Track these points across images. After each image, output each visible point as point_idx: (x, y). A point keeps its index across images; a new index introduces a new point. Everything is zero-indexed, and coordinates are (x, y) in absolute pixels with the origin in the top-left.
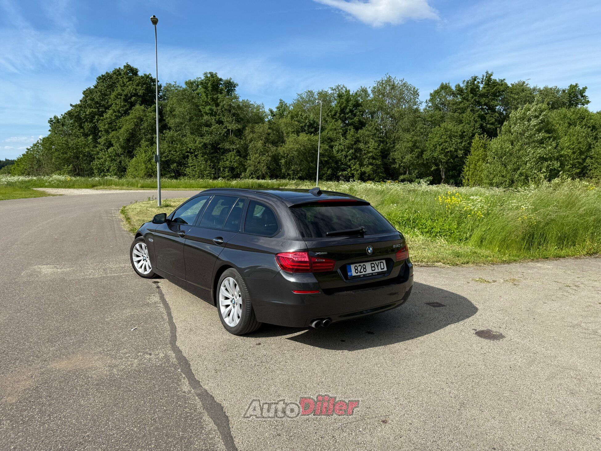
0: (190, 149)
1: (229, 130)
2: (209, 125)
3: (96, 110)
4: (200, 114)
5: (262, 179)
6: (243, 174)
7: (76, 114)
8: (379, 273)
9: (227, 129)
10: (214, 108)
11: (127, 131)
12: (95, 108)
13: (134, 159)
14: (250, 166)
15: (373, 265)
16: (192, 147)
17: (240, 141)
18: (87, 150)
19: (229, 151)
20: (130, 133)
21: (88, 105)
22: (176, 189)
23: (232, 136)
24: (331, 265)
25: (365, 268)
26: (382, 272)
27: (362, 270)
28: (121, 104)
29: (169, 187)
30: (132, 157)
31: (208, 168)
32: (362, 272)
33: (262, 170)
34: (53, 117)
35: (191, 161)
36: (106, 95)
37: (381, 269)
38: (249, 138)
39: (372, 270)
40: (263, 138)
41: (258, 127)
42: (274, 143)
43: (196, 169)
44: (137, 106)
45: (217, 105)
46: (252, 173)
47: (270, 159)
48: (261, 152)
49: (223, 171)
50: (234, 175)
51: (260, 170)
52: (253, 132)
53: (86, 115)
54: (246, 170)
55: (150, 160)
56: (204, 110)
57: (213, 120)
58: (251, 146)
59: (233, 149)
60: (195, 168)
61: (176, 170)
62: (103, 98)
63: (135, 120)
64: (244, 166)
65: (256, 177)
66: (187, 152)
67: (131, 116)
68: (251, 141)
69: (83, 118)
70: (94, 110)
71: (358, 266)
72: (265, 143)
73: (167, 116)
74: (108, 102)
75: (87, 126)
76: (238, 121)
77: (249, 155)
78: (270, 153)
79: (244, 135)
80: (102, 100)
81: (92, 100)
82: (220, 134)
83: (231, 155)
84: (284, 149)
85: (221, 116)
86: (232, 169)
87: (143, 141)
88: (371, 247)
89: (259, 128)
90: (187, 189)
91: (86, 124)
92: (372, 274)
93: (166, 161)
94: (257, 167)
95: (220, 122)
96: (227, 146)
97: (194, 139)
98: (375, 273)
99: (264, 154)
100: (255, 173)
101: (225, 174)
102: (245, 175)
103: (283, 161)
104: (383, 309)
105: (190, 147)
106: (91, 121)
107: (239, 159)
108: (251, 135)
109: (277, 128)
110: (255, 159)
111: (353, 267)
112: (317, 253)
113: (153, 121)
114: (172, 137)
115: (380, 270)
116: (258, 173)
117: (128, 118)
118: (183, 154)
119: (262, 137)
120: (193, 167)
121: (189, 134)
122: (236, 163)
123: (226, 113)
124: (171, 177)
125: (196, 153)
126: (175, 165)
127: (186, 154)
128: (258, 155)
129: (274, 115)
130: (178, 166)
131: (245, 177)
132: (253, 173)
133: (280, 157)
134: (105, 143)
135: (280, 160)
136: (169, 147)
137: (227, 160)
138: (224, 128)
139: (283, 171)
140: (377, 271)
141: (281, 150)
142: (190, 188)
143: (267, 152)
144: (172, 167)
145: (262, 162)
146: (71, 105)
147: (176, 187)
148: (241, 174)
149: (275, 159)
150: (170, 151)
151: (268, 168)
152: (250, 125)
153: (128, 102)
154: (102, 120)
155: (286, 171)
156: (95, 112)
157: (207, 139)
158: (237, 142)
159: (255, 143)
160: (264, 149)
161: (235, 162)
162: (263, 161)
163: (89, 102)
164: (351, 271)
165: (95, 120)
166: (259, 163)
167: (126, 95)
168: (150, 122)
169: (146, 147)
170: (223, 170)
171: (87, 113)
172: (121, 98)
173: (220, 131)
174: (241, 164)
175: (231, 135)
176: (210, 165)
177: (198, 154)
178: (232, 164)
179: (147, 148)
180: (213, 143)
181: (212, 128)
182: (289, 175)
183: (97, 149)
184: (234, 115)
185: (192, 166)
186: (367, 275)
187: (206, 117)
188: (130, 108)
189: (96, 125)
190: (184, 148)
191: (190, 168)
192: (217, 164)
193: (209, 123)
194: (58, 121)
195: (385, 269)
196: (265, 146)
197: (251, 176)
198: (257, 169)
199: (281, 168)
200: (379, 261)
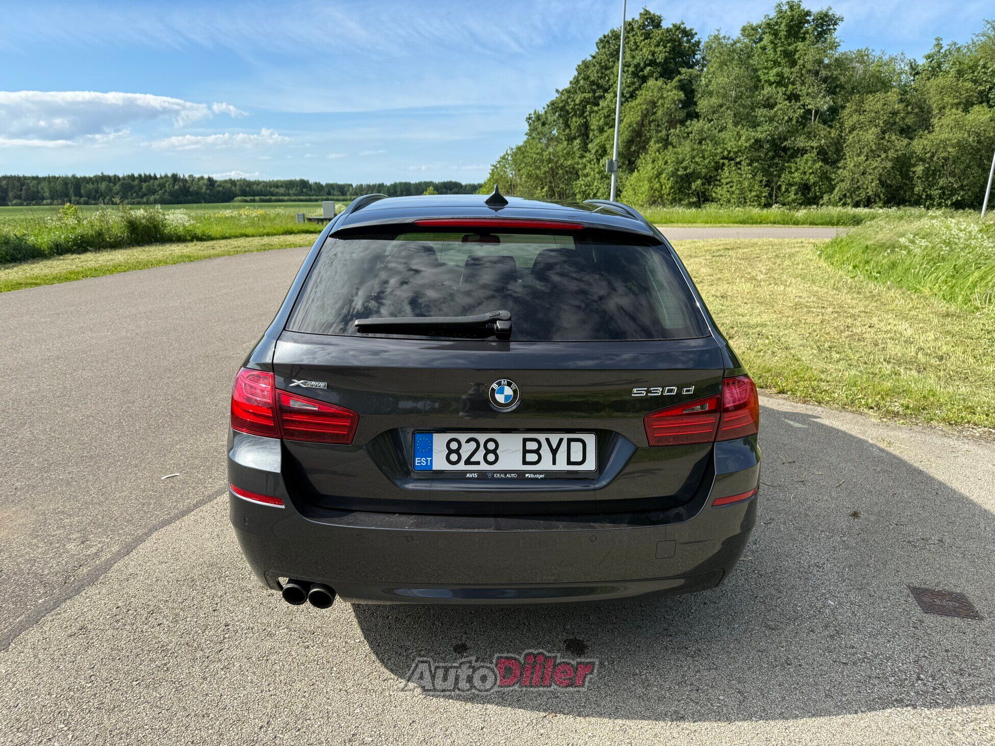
0: (729, 152)
1: (810, 111)
2: (769, 104)
3: (590, 95)
4: (757, 86)
5: (865, 206)
6: (826, 197)
7: (561, 105)
8: (552, 477)
9: (804, 108)
10: (786, 71)
11: (630, 126)
12: (589, 92)
13: (635, 174)
14: (842, 181)
15: (532, 446)
16: (732, 148)
17: (830, 133)
18: (569, 162)
19: (803, 151)
20: (634, 131)
21: (579, 88)
22: (690, 225)
23: (814, 124)
24: (345, 426)
25: (494, 452)
26: (569, 472)
27: (479, 457)
28: (626, 82)
29: (678, 222)
30: (632, 171)
31: (756, 187)
32: (478, 463)
33: (867, 188)
34: (532, 112)
35: (727, 174)
36: (607, 68)
37: (569, 462)
38: (848, 124)
39: (525, 462)
40: (881, 122)
41: (874, 99)
42: (907, 132)
43: (734, 188)
44: (651, 82)
45: (793, 63)
46: (845, 195)
47: (889, 165)
48: (872, 151)
49: (785, 192)
50: (809, 199)
51: (864, 188)
52: (860, 111)
53: (575, 105)
54: (834, 189)
55: (658, 175)
56: (766, 76)
57: (781, 94)
58: (851, 140)
59: (812, 148)
60: (731, 187)
61: (702, 192)
62: (602, 73)
63: (644, 107)
64: (830, 180)
65: (852, 202)
66: (723, 158)
67: (639, 100)
68: (853, 129)
69: (570, 111)
70: (587, 95)
71: (463, 442)
72: (884, 132)
73: (699, 95)
74: (608, 81)
75: (575, 122)
76: (832, 91)
77: (845, 159)
78: (891, 154)
79: (840, 119)
80: (601, 78)
81: (586, 78)
82: (790, 120)
83: (807, 160)
84: (926, 142)
85: (798, 86)
86: (805, 188)
87: (652, 143)
88: (509, 385)
89: (873, 102)
90: (709, 225)
91: (574, 119)
92: (521, 473)
93: (687, 175)
94: (858, 181)
95: (793, 97)
96: (801, 142)
97: (738, 133)
98: (535, 472)
99: (879, 156)
100: (851, 195)
101: (789, 197)
102: (829, 199)
103: (919, 169)
104: (569, 595)
105: (729, 149)
106: (582, 115)
107: (821, 166)
108: (855, 117)
109: (920, 100)
110: (854, 166)
111: (440, 441)
112: (297, 382)
113: (673, 105)
114: (701, 131)
115: (562, 465)
116: (859, 195)
117: (633, 104)
118: (716, 163)
119: (877, 121)
120: (728, 186)
121: (730, 126)
122: (813, 175)
123: (810, 79)
124: (690, 205)
125: (738, 160)
126: (699, 182)
127: (721, 161)
128: (863, 158)
129: (918, 73)
130: (703, 184)
131: (829, 202)
132: (848, 195)
133: (913, 161)
134: (597, 151)
135: (914, 165)
136: (693, 150)
137: (797, 170)
138: (799, 108)
139: (917, 189)
140: (546, 464)
141: (919, 145)
142: (715, 223)
143: (885, 152)
144: (693, 187)
145: (871, 171)
146: (557, 91)
147: (690, 222)
148: (822, 197)
149: (902, 166)
150: (693, 157)
151: (882, 183)
152: (857, 97)
153: (639, 77)
154: (597, 112)
155: (924, 190)
156: (589, 98)
157: (762, 132)
158: (822, 133)
159: (861, 133)
160: (879, 144)
161: (813, 173)
162: (874, 169)
163: (582, 82)
164: (430, 453)
165: (588, 113)
166: (863, 174)
167: (637, 66)
168: (668, 108)
169: (655, 153)
170: (787, 190)
171: (577, 102)
172: (628, 71)
173: (791, 114)
174: (825, 176)
175: (815, 120)
176: (761, 181)
177: (741, 161)
178: (805, 178)
179: (657, 153)
180: (774, 140)
181: (775, 109)
182: (930, 197)
183: (584, 160)
184: (825, 80)
185: (727, 184)
186: (497, 476)
187: (767, 90)
188: (639, 88)
189: (587, 120)
190: (719, 151)
191: (725, 187)
192: (775, 179)
193: (772, 101)
194: (538, 118)
195: (590, 465)
196: (883, 138)
197: (843, 201)
198: (858, 187)
199: (914, 183)
200: (566, 436)
